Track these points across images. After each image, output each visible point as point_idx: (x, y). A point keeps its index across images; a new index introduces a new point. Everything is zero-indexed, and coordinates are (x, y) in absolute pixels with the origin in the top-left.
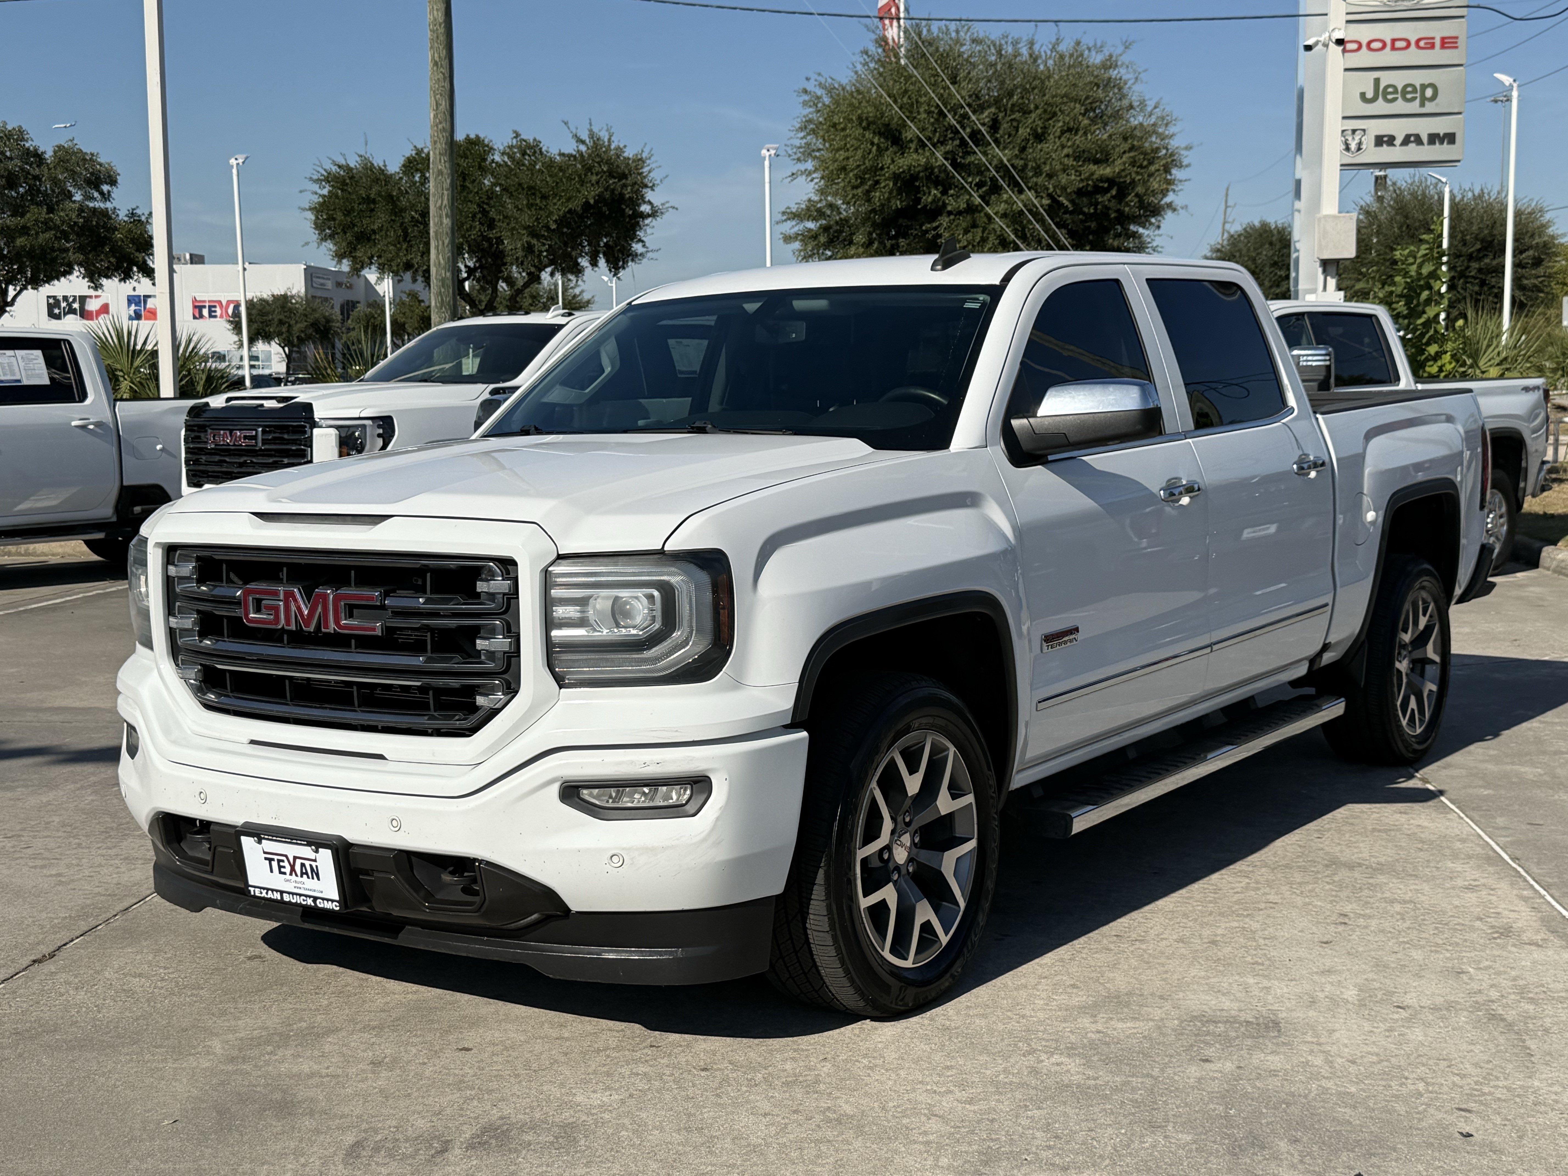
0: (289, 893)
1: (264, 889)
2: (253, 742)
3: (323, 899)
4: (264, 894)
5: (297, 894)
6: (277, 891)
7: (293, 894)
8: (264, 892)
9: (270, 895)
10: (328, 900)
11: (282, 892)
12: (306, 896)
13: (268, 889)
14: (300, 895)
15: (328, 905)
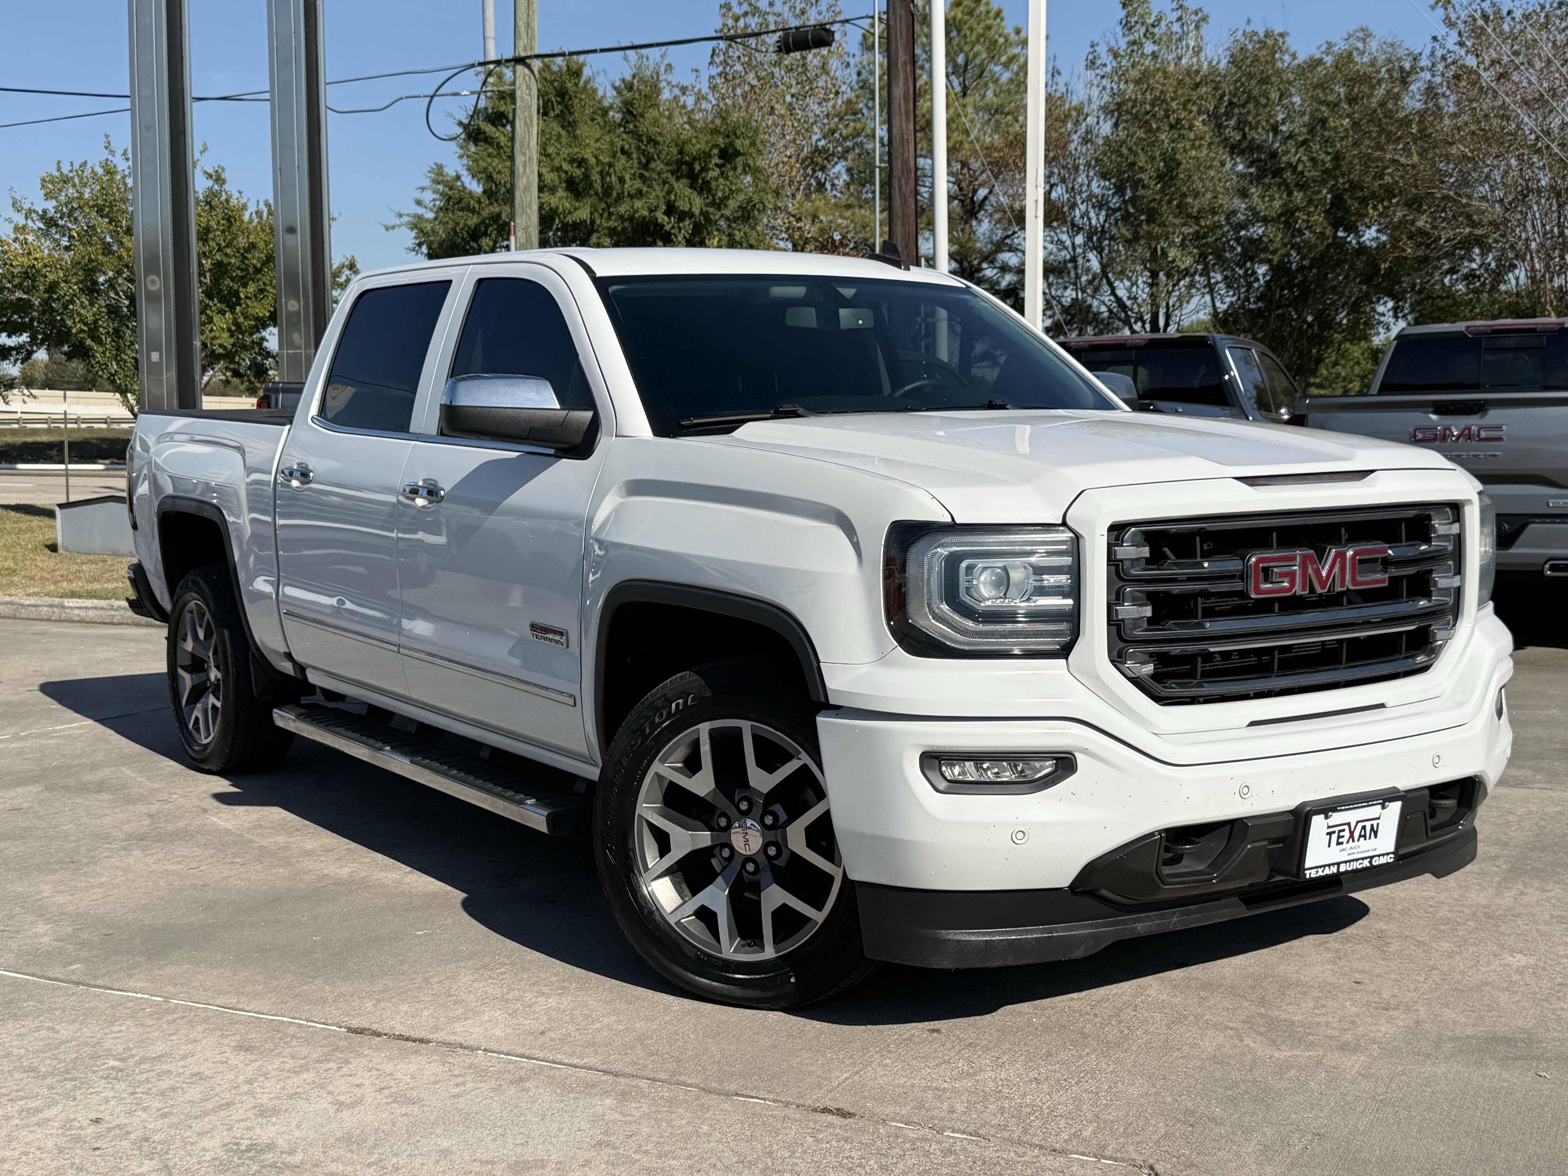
0: (1346, 862)
1: (1320, 867)
2: (1253, 724)
3: (1379, 856)
4: (1320, 873)
5: (1353, 860)
6: (1333, 864)
7: (1350, 861)
8: (1320, 870)
9: (1327, 871)
10: (1383, 855)
11: (1338, 864)
12: (1363, 859)
13: (1324, 866)
14: (1357, 860)
15: (1383, 860)
